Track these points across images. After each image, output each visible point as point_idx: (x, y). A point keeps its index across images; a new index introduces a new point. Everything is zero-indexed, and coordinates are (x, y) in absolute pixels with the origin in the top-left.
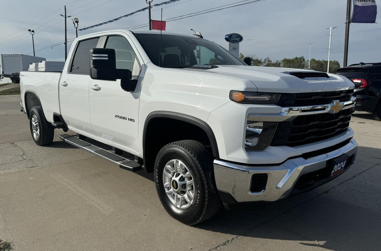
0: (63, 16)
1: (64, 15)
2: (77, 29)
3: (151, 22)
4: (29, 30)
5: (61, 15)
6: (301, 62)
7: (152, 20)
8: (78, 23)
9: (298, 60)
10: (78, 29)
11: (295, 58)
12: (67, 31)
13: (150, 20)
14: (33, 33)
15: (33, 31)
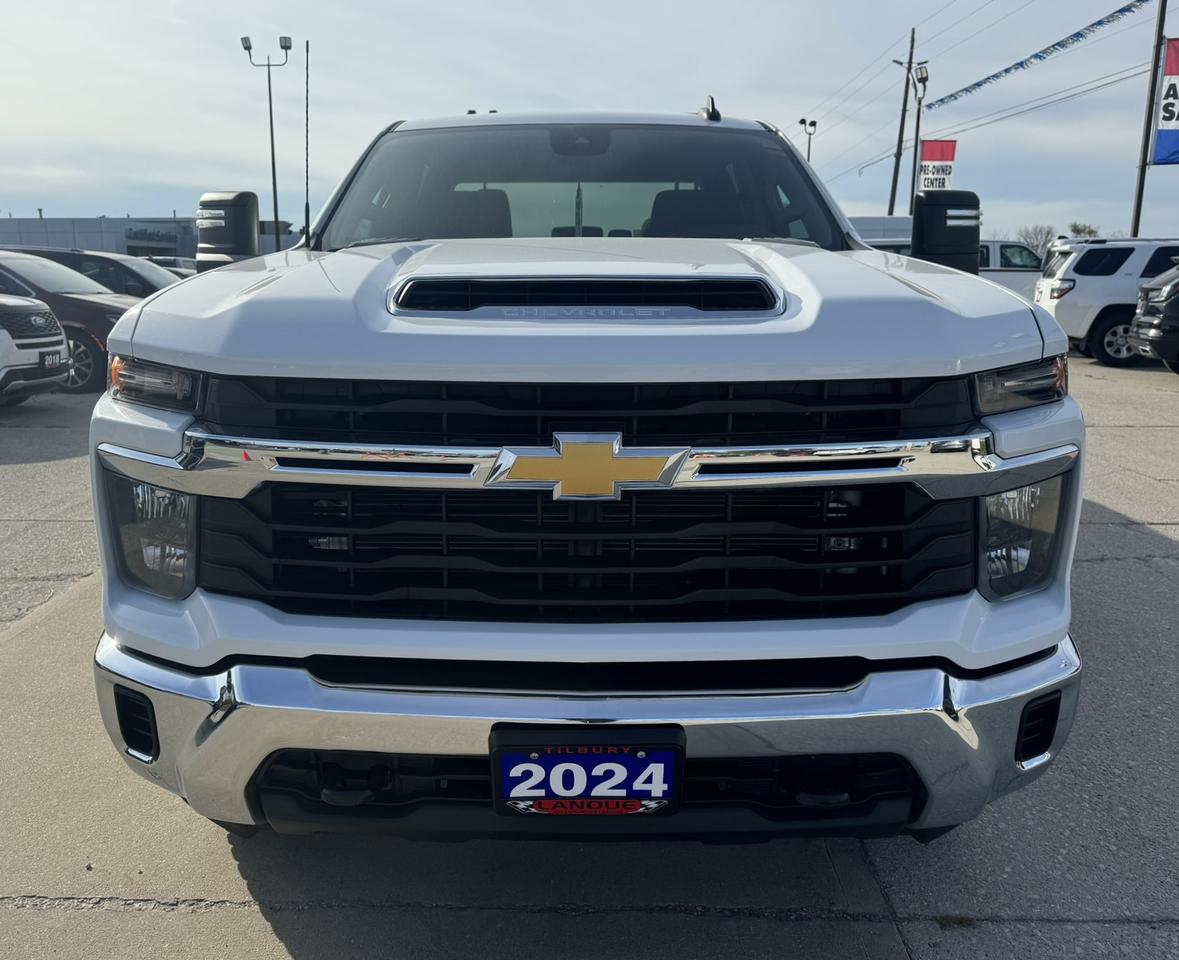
0: (901, 64)
1: (905, 60)
2: (920, 103)
3: (1163, 49)
4: (803, 122)
5: (895, 61)
7: (1169, 40)
8: (927, 83)
10: (924, 103)
12: (907, 113)
13: (1160, 37)
14: (811, 129)
15: (813, 124)
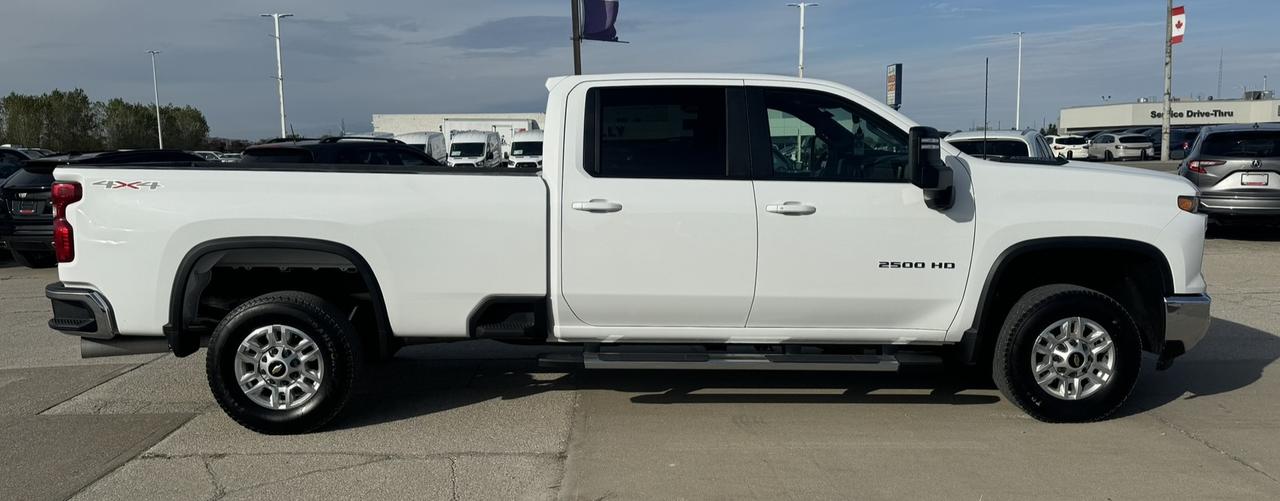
6: (79, 110)
9: (65, 100)
11: (49, 93)
